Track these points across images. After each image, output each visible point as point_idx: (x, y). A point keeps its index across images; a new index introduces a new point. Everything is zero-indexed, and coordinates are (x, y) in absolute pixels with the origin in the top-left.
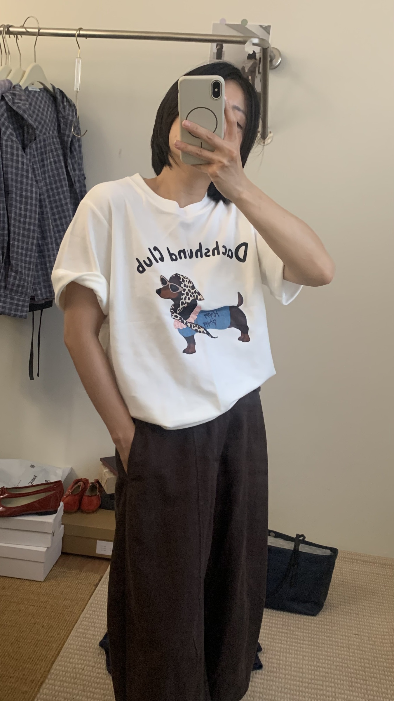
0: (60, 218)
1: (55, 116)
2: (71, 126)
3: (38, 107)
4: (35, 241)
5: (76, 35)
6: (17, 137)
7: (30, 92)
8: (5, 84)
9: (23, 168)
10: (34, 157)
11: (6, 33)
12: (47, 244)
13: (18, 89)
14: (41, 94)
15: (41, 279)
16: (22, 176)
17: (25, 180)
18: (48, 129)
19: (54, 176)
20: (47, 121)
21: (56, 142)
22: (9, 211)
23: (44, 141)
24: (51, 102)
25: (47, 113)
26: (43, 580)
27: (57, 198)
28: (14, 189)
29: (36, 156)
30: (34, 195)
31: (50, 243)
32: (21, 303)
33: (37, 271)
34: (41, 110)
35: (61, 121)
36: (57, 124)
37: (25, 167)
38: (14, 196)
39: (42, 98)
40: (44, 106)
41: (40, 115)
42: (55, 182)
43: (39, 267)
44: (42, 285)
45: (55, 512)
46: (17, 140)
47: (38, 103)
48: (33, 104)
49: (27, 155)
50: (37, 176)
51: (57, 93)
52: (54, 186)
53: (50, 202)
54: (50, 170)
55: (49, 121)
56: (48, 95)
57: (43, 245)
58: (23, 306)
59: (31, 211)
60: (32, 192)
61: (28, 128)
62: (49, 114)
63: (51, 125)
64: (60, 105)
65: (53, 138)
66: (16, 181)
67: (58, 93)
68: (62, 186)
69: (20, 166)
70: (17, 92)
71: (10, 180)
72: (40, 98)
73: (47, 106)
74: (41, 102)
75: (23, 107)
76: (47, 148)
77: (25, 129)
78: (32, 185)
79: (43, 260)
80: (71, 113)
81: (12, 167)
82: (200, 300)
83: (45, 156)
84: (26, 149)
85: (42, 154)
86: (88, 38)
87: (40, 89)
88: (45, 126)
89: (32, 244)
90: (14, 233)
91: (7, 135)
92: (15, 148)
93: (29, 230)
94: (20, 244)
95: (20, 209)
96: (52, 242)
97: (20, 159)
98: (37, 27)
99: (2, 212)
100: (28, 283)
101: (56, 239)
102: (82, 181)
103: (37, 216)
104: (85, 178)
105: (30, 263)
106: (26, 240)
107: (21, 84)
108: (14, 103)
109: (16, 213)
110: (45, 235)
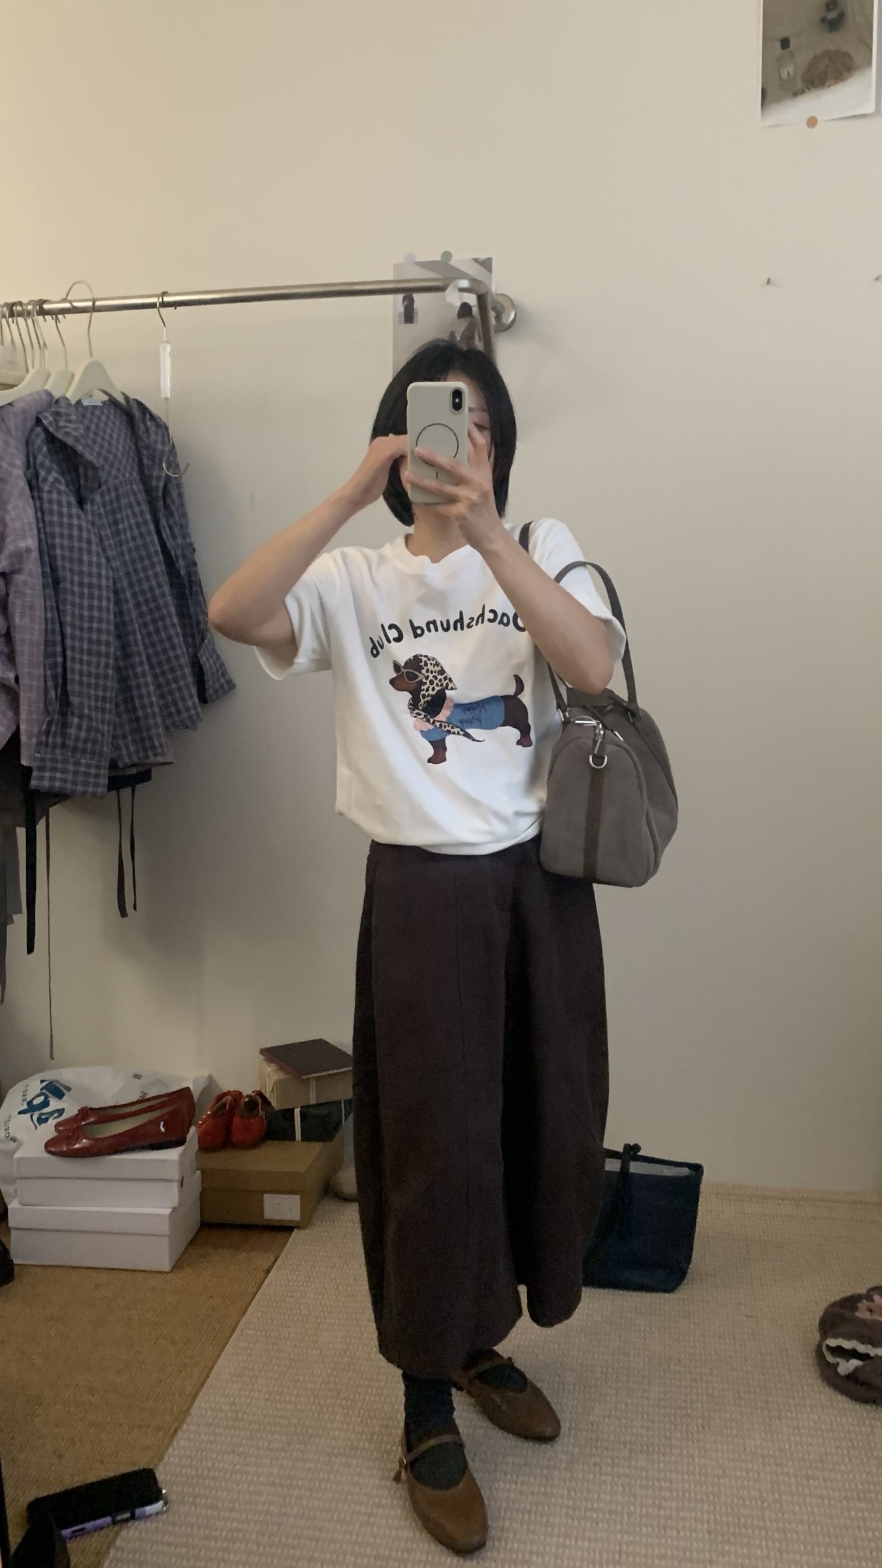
0: (154, 621)
1: (133, 447)
2: (161, 461)
3: (101, 433)
4: (111, 661)
5: (158, 305)
6: (67, 485)
7: (86, 408)
8: (41, 398)
9: (80, 538)
10: (100, 518)
11: (38, 314)
12: (133, 667)
13: (64, 405)
14: (106, 411)
15: (127, 728)
16: (80, 549)
17: (85, 558)
18: (122, 468)
19: (137, 548)
20: (119, 455)
21: (136, 491)
22: (61, 613)
23: (116, 489)
24: (125, 423)
25: (117, 441)
26: (169, 1270)
27: (146, 586)
28: (68, 574)
29: (103, 515)
30: (104, 582)
31: (138, 664)
32: (92, 771)
33: (119, 715)
34: (107, 437)
35: (143, 454)
36: (136, 461)
37: (85, 534)
38: (68, 586)
39: (108, 417)
40: (112, 430)
41: (106, 445)
42: (141, 559)
43: (123, 707)
44: (130, 738)
45: (181, 1143)
46: (67, 490)
47: (102, 425)
48: (93, 427)
49: (86, 514)
50: (108, 548)
51: (133, 408)
52: (139, 566)
53: (134, 595)
54: (130, 539)
55: (123, 455)
56: (119, 411)
57: (126, 669)
58: (97, 776)
59: (100, 609)
60: (99, 576)
61: (86, 468)
62: (120, 441)
63: (127, 461)
64: (139, 429)
65: (131, 484)
66: (71, 560)
67: (135, 406)
68: (153, 566)
69: (75, 533)
70: (62, 410)
71: (59, 558)
72: (104, 418)
73: (117, 431)
74: (106, 424)
75: (74, 434)
76: (122, 501)
77: (81, 470)
78: (99, 566)
79: (127, 696)
80: (159, 439)
81: (62, 536)
82: (452, 689)
83: (119, 516)
84: (85, 504)
85: (113, 512)
86: (179, 308)
87: (103, 402)
88: (116, 464)
89: (107, 666)
90: (73, 649)
91: (49, 484)
92: (65, 504)
93: (99, 642)
94: (85, 667)
95: (81, 607)
96: (141, 664)
97: (75, 522)
98: (89, 297)
99: (49, 615)
100: (103, 735)
101: (149, 658)
102: (188, 555)
103: (112, 617)
104: (194, 550)
105: (104, 699)
106: (94, 660)
107: (68, 395)
108: (58, 428)
109: (73, 614)
110: (129, 650)
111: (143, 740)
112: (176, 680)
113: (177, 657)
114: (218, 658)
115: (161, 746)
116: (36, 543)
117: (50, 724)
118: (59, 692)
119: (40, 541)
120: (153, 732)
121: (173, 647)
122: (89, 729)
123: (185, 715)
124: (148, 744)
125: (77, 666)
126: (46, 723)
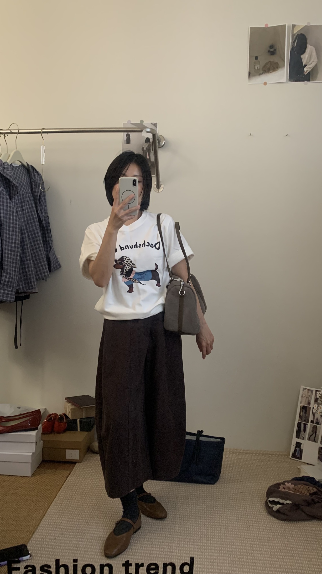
0: (34, 241)
1: (29, 181)
2: (39, 186)
3: (18, 175)
4: (19, 254)
5: (41, 132)
6: (6, 192)
7: (13, 167)
10: (17, 204)
12: (26, 257)
13: (6, 165)
14: (20, 168)
16: (10, 215)
17: (11, 217)
18: (25, 188)
19: (29, 216)
20: (24, 183)
21: (30, 196)
23: (23, 195)
24: (26, 173)
25: (24, 179)
26: (30, 476)
27: (31, 229)
30: (18, 226)
32: (10, 292)
34: (20, 177)
35: (32, 184)
36: (30, 185)
37: (12, 209)
38: (5, 227)
39: (21, 170)
40: (22, 175)
41: (20, 180)
42: (30, 220)
44: (23, 282)
45: (37, 428)
47: (19, 173)
48: (16, 173)
49: (12, 203)
50: (19, 215)
52: (29, 222)
53: (27, 232)
54: (27, 213)
55: (26, 183)
56: (25, 169)
57: (23, 257)
58: (11, 294)
59: (16, 235)
60: (16, 224)
61: (13, 187)
63: (27, 186)
64: (32, 175)
65: (28, 194)
66: (6, 218)
67: (31, 167)
68: (34, 222)
69: (8, 209)
71: (2, 217)
72: (19, 170)
73: (24, 175)
75: (10, 175)
76: (25, 199)
77: (11, 187)
78: (16, 220)
80: (39, 179)
81: (3, 209)
82: (135, 267)
83: (23, 204)
84: (12, 199)
85: (21, 203)
86: (48, 134)
88: (23, 186)
89: (17, 255)
90: (5, 249)
91: (0, 191)
92: (5, 198)
93: (15, 247)
94: (9, 256)
95: (9, 234)
96: (29, 255)
98: (17, 129)
100: (14, 280)
101: (32, 254)
102: (47, 220)
103: (20, 239)
104: (49, 218)
105: (15, 267)
106: (13, 253)
107: (8, 162)
108: (4, 172)
109: (6, 237)
110: (25, 251)
111: (28, 283)
112: (41, 262)
113: (41, 254)
114: (56, 256)
115: (35, 285)
120: (32, 280)
121: (40, 251)
122: (9, 278)
123: (43, 275)
124: (30, 284)
125: (7, 255)
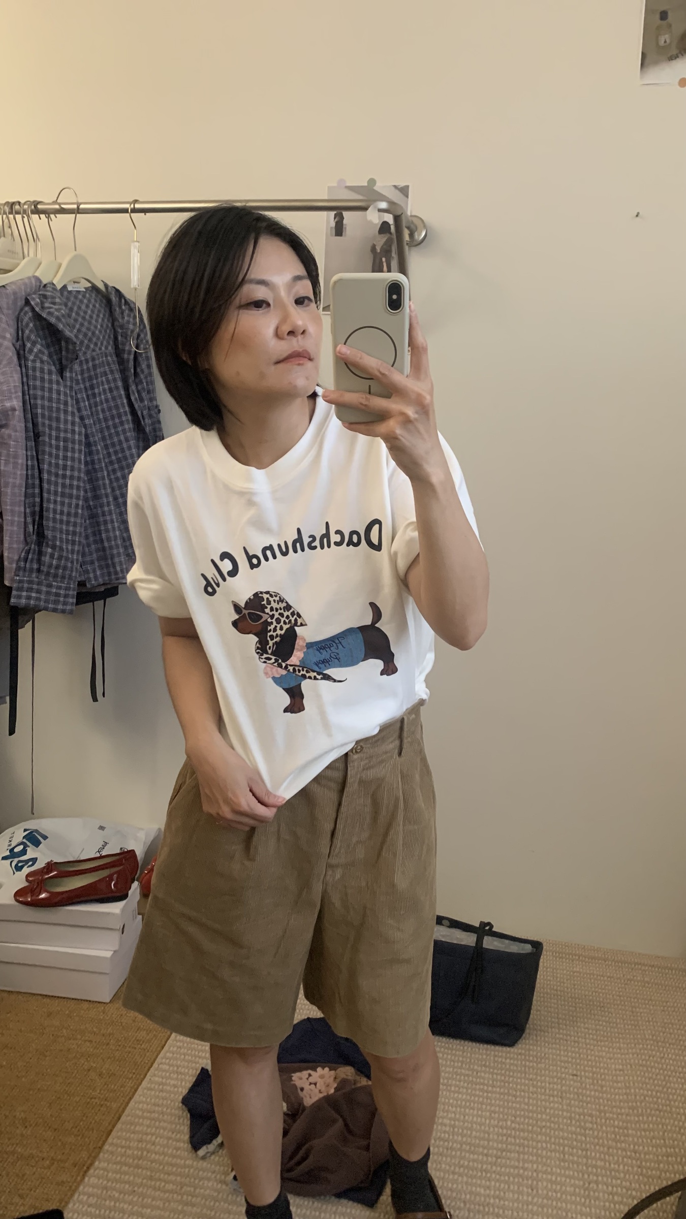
1: (110, 325)
2: (130, 338)
3: (82, 314)
4: (81, 502)
5: (129, 211)
6: (50, 356)
7: (70, 292)
8: (31, 283)
9: (59, 399)
10: (78, 383)
11: (33, 212)
13: (51, 289)
14: (87, 295)
15: (95, 556)
16: (58, 409)
17: (62, 416)
18: (99, 343)
19: (109, 408)
20: (97, 332)
21: (111, 362)
22: (40, 461)
23: (93, 359)
24: (103, 305)
25: (97, 321)
26: (108, 1001)
28: (47, 429)
29: (81, 381)
30: (77, 437)
31: (105, 504)
32: (62, 592)
33: (88, 546)
34: (87, 317)
35: (118, 332)
36: (112, 336)
37: (62, 397)
38: (47, 440)
39: (89, 301)
40: (93, 311)
41: (86, 324)
42: (113, 418)
43: (91, 539)
44: (96, 564)
45: (124, 897)
46: (49, 360)
47: (83, 307)
48: (75, 308)
49: (65, 380)
50: (83, 409)
51: (111, 294)
52: (110, 423)
53: (105, 447)
54: (104, 401)
55: (100, 332)
56: (100, 296)
57: (95, 507)
58: (66, 596)
59: (73, 459)
60: (73, 432)
61: (66, 343)
62: (100, 322)
63: (104, 337)
64: (115, 310)
66: (50, 419)
67: (113, 293)
68: (122, 423)
69: (54, 396)
70: (49, 294)
71: (40, 416)
72: (85, 301)
73: (96, 311)
74: (87, 306)
75: (57, 313)
76: (98, 370)
77: (63, 344)
78: (73, 423)
79: (96, 528)
80: (131, 320)
81: (43, 398)
82: (302, 625)
84: (64, 372)
86: (147, 214)
87: (85, 288)
88: (94, 340)
89: (77, 506)
91: (33, 354)
92: (46, 371)
93: (71, 486)
94: (59, 507)
95: (57, 457)
97: (55, 386)
98: (75, 201)
99: (29, 463)
100: (72, 562)
103: (83, 466)
105: (74, 533)
107: (55, 282)
108: (43, 308)
109: (50, 464)
116: (21, 404)
117: (28, 552)
118: (36, 527)
119: (24, 402)
120: (116, 560)
122: (60, 558)
124: (112, 569)
125: (52, 506)
126: (24, 552)
